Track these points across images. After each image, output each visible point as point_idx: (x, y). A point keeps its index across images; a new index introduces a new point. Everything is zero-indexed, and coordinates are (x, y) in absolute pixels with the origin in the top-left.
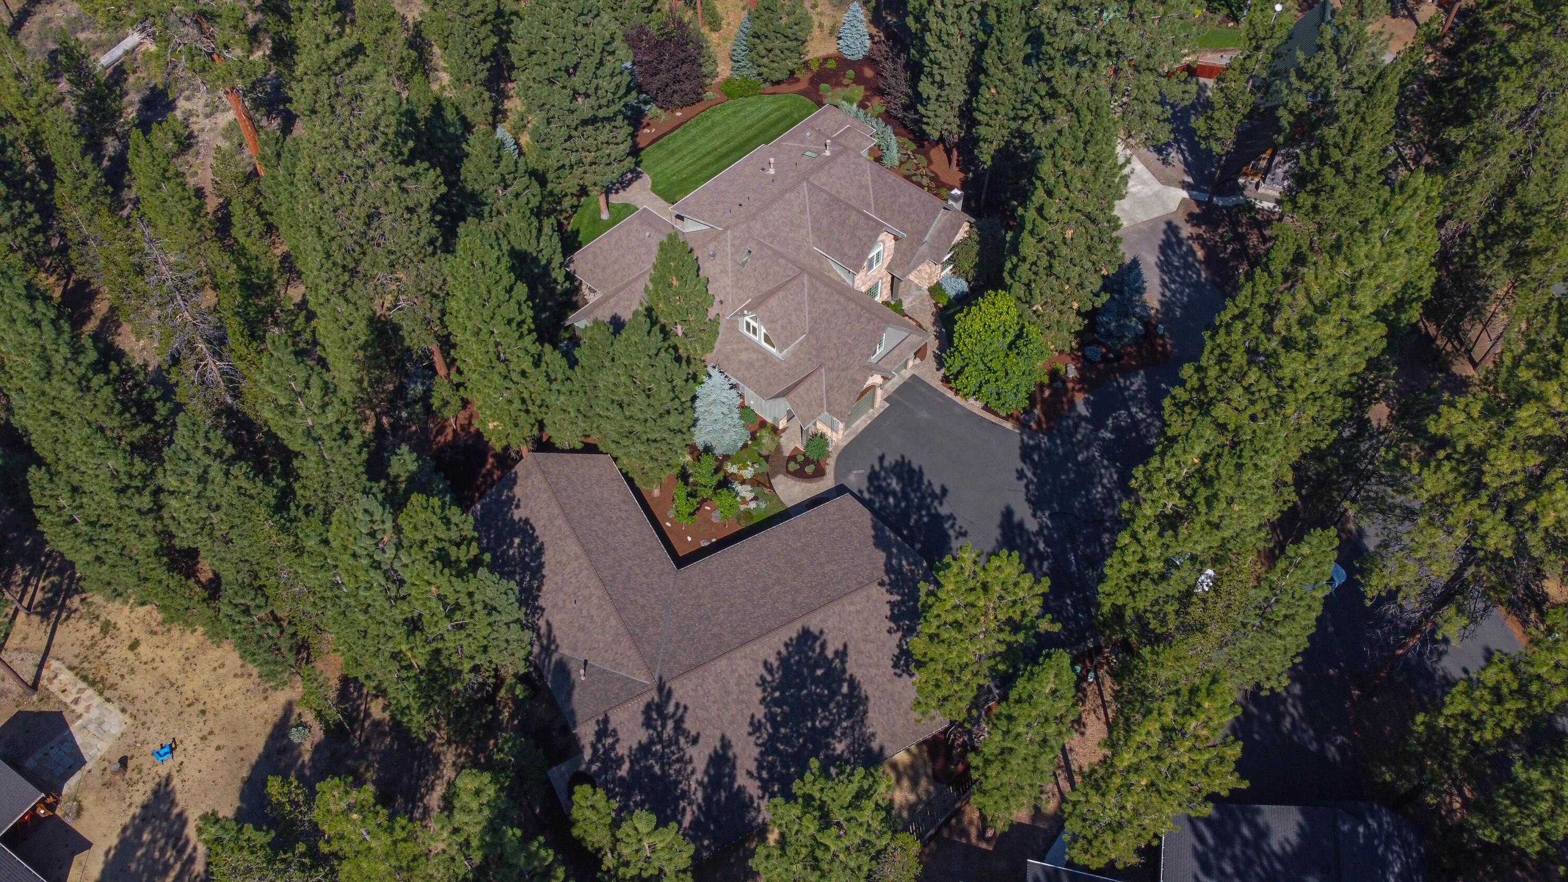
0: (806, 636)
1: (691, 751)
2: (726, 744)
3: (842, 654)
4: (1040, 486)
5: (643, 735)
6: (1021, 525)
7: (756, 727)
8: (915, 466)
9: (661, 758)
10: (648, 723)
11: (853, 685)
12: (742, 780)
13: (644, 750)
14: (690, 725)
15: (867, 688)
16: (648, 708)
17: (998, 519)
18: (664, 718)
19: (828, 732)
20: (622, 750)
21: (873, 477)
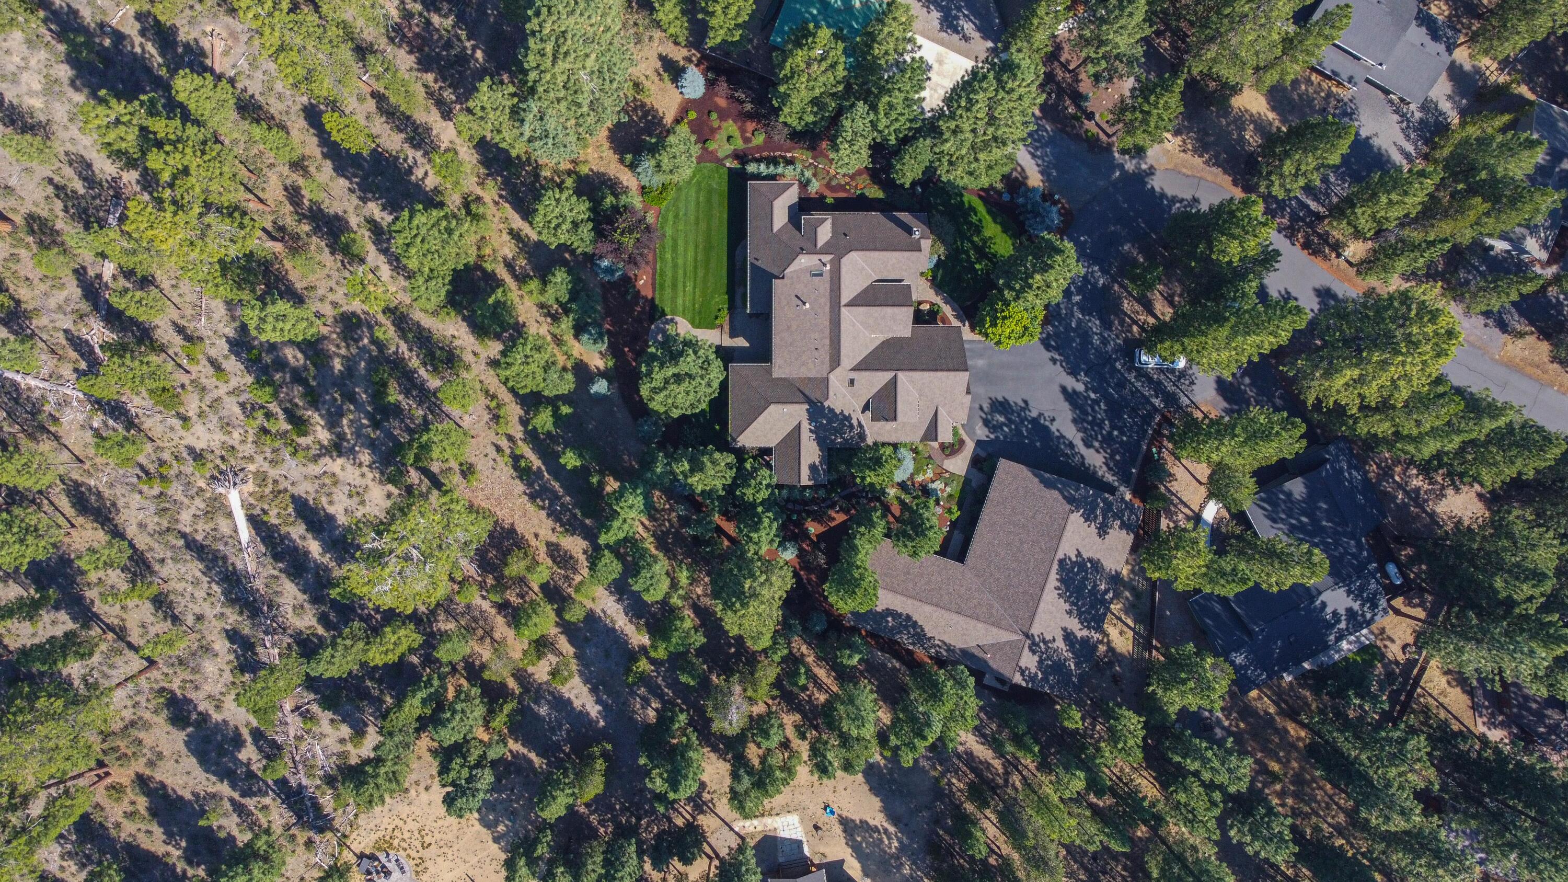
0: (1061, 562)
1: (1055, 645)
2: (1064, 629)
3: (1079, 554)
4: (1067, 359)
5: (1036, 658)
6: (1074, 391)
7: (1069, 613)
8: (1000, 399)
9: (1048, 658)
10: (1034, 652)
11: (1090, 560)
12: (1079, 634)
13: (1040, 662)
14: (1048, 637)
15: (1096, 556)
16: (1030, 649)
17: (1061, 397)
18: (1038, 645)
19: (1095, 586)
20: (1033, 670)
21: (986, 423)
